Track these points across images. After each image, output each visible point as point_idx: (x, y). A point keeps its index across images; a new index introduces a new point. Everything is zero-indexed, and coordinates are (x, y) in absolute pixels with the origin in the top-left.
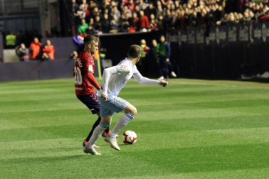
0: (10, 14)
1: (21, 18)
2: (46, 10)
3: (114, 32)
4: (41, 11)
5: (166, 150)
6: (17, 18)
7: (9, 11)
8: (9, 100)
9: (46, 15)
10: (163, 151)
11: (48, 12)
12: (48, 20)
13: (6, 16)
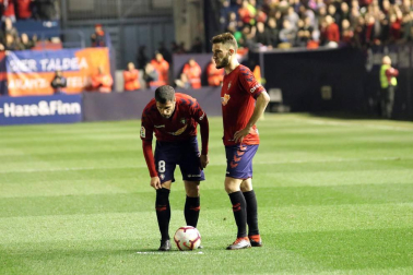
0: (130, 17)
1: (145, 24)
2: (184, 11)
3: (286, 47)
4: (177, 12)
5: (325, 233)
6: (139, 24)
7: (129, 12)
8: (114, 149)
9: (184, 20)
10: (320, 235)
11: (187, 16)
12: (187, 27)
13: (122, 20)
